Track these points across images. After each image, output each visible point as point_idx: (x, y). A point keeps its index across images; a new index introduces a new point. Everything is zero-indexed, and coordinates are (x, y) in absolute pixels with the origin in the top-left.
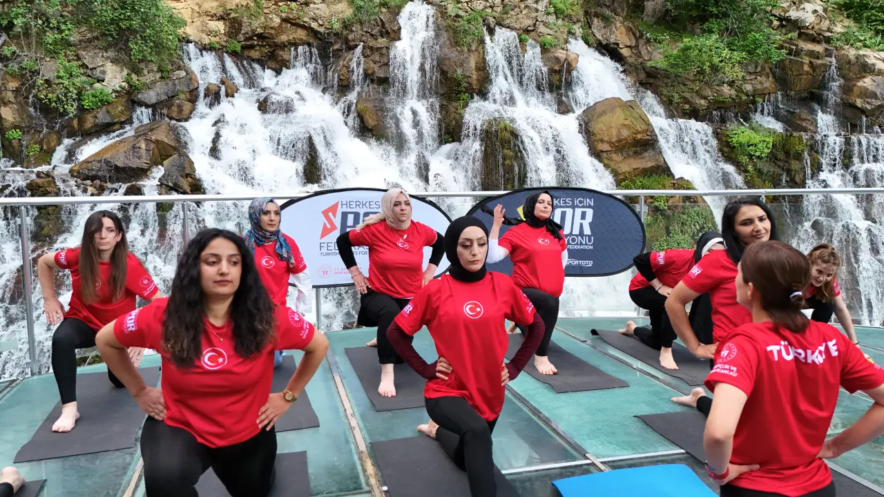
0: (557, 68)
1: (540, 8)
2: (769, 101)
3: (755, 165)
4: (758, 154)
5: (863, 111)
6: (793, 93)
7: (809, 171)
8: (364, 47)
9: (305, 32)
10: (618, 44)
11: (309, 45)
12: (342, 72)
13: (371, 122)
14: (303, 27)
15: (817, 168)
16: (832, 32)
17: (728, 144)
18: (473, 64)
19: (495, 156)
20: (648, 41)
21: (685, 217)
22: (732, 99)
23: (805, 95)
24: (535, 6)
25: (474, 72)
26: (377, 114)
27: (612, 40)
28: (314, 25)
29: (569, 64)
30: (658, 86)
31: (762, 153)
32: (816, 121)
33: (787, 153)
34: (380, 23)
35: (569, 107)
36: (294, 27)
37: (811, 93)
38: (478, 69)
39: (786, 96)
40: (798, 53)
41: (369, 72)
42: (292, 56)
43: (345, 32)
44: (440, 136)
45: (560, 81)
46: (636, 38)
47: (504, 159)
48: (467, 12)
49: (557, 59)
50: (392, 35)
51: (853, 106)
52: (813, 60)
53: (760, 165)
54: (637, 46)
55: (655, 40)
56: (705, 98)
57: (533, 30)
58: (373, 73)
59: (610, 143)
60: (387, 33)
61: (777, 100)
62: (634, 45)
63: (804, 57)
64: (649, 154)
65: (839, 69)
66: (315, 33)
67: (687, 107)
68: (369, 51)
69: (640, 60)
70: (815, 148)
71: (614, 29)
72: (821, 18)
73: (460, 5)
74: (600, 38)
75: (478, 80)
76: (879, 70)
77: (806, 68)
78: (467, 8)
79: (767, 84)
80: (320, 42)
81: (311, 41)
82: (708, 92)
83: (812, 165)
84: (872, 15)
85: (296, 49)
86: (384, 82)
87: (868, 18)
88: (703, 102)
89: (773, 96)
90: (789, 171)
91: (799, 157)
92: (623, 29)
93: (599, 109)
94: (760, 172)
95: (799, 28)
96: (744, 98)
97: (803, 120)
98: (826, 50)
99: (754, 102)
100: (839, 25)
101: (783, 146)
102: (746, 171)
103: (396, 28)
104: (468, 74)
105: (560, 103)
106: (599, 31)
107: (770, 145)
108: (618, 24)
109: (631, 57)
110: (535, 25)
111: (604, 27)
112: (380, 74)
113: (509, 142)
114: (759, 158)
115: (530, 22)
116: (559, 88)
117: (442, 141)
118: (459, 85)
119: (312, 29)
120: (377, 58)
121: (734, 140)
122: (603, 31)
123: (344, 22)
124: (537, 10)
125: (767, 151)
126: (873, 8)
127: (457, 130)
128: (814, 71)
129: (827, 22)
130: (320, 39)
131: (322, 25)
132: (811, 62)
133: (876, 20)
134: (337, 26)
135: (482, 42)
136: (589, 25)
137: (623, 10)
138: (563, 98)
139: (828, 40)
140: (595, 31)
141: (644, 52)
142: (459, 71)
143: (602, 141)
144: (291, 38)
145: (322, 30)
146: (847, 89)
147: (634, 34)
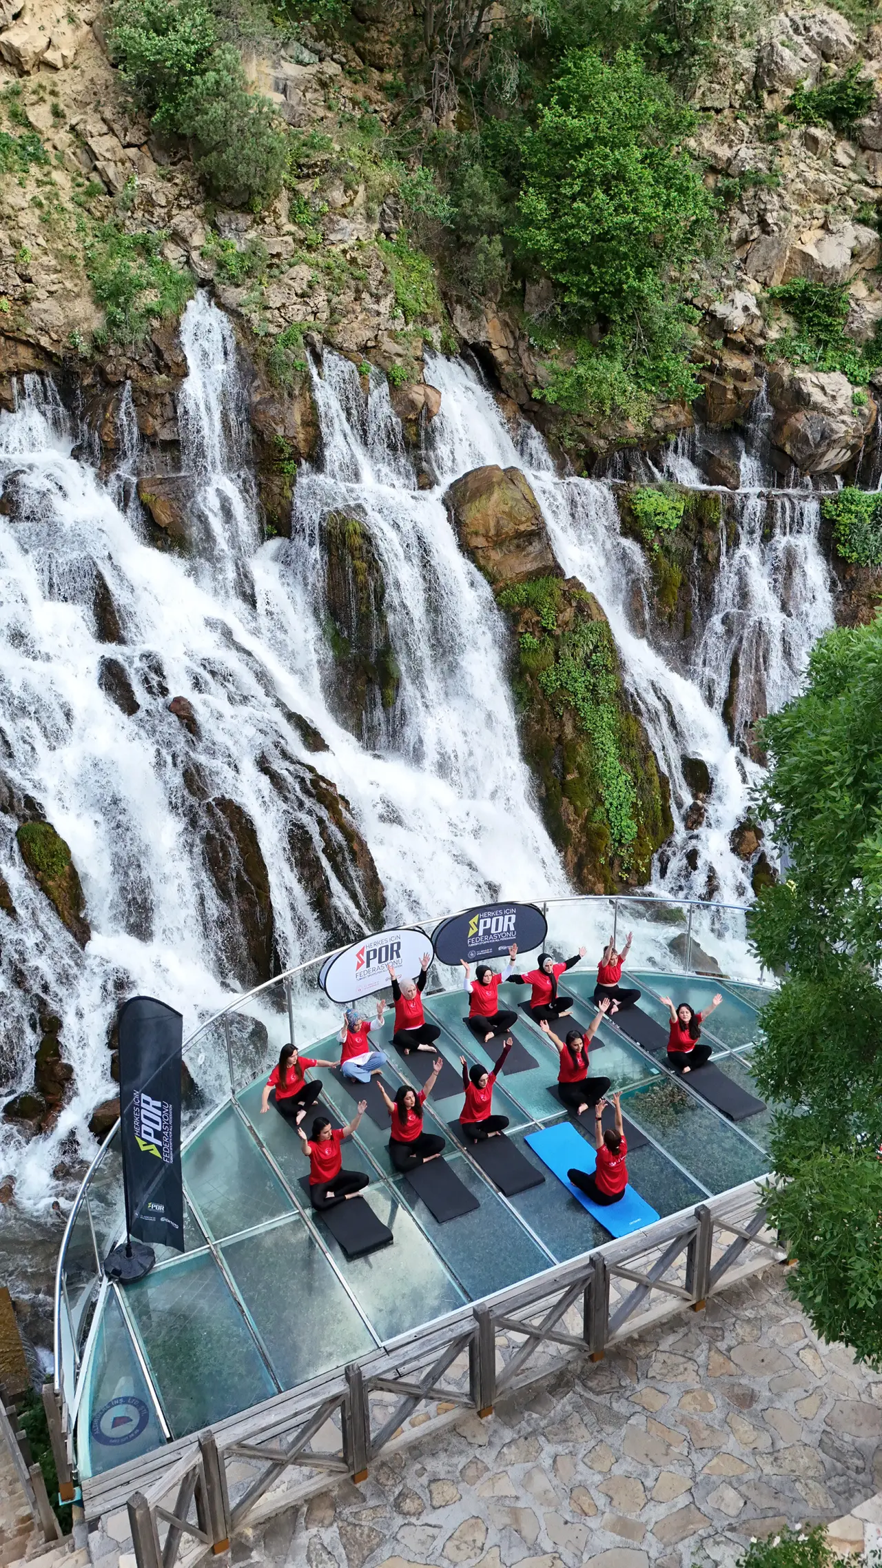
0: (412, 416)
1: (382, 310)
2: (684, 435)
3: (662, 541)
4: (666, 526)
5: (792, 460)
6: (713, 425)
7: (724, 549)
8: (134, 390)
9: (31, 351)
10: (490, 343)
11: (40, 373)
12: (106, 430)
13: (164, 518)
14: (27, 344)
15: (734, 541)
16: (765, 338)
17: (630, 512)
18: (298, 418)
19: (343, 569)
20: (531, 347)
21: (577, 637)
22: (639, 438)
23: (727, 426)
24: (375, 307)
25: (300, 429)
26: (171, 507)
27: (482, 338)
28: (44, 341)
29: (429, 411)
30: (545, 420)
31: (671, 524)
32: (738, 470)
33: (700, 521)
34: (152, 348)
35: (432, 478)
36: (11, 343)
37: (736, 424)
38: (305, 424)
39: (705, 428)
40: (720, 371)
41: (148, 432)
42: (15, 392)
43: (99, 358)
44: (261, 530)
45: (418, 435)
46: (515, 338)
47: (355, 572)
48: (280, 326)
49: (412, 404)
50: (174, 369)
51: (781, 451)
52: (739, 384)
53: (668, 540)
54: (516, 349)
55: (541, 347)
56: (605, 438)
57: (374, 347)
58: (155, 434)
59: (486, 536)
60: (167, 366)
61: (694, 435)
62: (511, 346)
63: (729, 379)
64: (536, 547)
65: (770, 393)
66: (49, 356)
67: (583, 447)
68: (143, 399)
69: (521, 371)
70: (734, 514)
71: (484, 323)
72: (753, 318)
73: (268, 314)
74: (465, 335)
75: (306, 440)
76: (815, 404)
77: (730, 396)
78: (281, 320)
79: (682, 418)
80: (58, 370)
81: (42, 367)
82: (609, 431)
83: (728, 537)
84: (815, 316)
85: (20, 381)
86: (173, 446)
87: (810, 320)
88: (602, 443)
89: (688, 430)
90: (701, 547)
91: (713, 526)
92: (496, 322)
93: (472, 485)
94: (667, 550)
95: (726, 332)
96: (654, 435)
97: (723, 467)
98: (756, 366)
99: (665, 439)
100: (775, 327)
101: (696, 513)
102: (651, 549)
103: (180, 359)
104: (291, 434)
105: (420, 473)
106: (464, 324)
107: (681, 513)
108: (491, 315)
109: (507, 363)
110: (376, 337)
111: (472, 319)
112: (165, 435)
113: (361, 548)
114: (668, 531)
115: (369, 334)
116: (417, 446)
117: (264, 536)
118: (282, 451)
119: (43, 349)
120: (158, 411)
121: (639, 508)
122: (469, 325)
123: (95, 340)
124: (378, 314)
125: (678, 521)
126: (817, 306)
127: (284, 521)
128: (739, 398)
129: (761, 322)
130: (56, 364)
131: (58, 341)
132: (735, 388)
133: (819, 324)
134: (84, 348)
135: (308, 379)
136: (449, 315)
137: (496, 294)
138: (424, 464)
139: (760, 350)
140: (458, 324)
141: (525, 361)
142: (280, 432)
143: (476, 534)
144: (11, 365)
145: (61, 352)
146: (777, 426)
147: (512, 333)
